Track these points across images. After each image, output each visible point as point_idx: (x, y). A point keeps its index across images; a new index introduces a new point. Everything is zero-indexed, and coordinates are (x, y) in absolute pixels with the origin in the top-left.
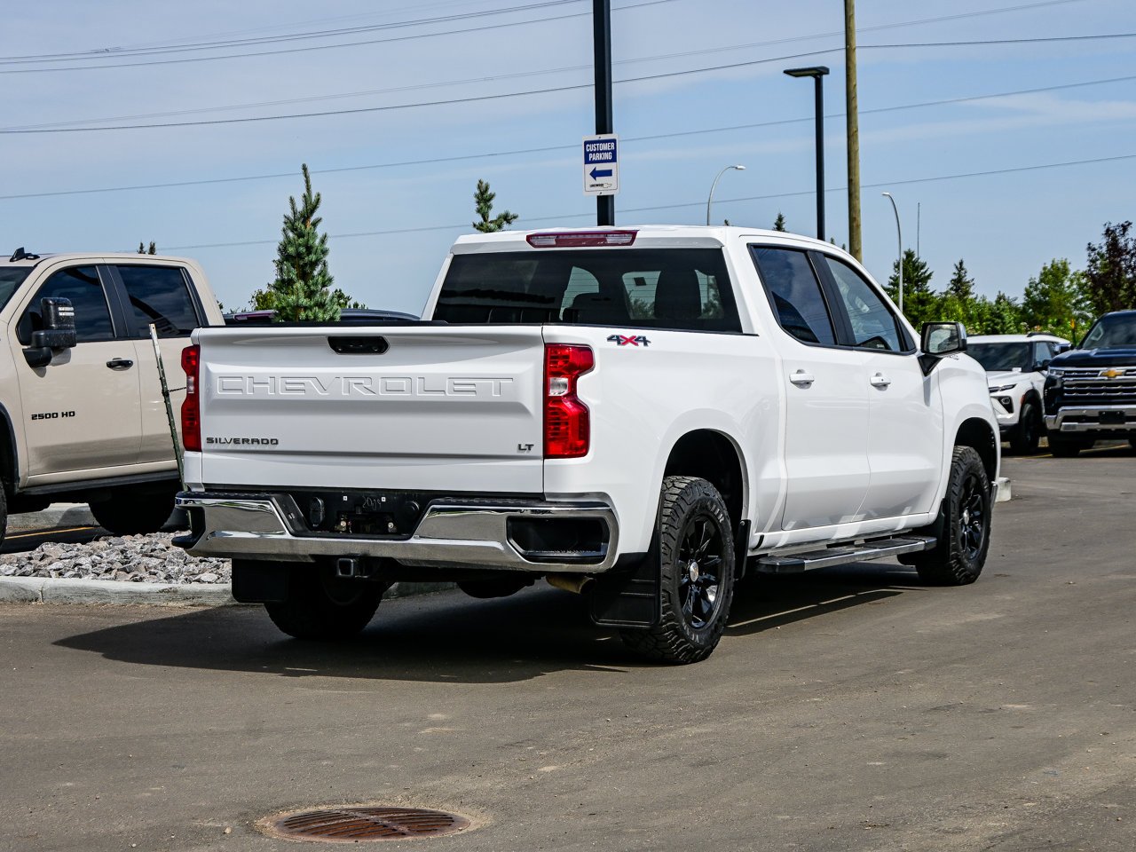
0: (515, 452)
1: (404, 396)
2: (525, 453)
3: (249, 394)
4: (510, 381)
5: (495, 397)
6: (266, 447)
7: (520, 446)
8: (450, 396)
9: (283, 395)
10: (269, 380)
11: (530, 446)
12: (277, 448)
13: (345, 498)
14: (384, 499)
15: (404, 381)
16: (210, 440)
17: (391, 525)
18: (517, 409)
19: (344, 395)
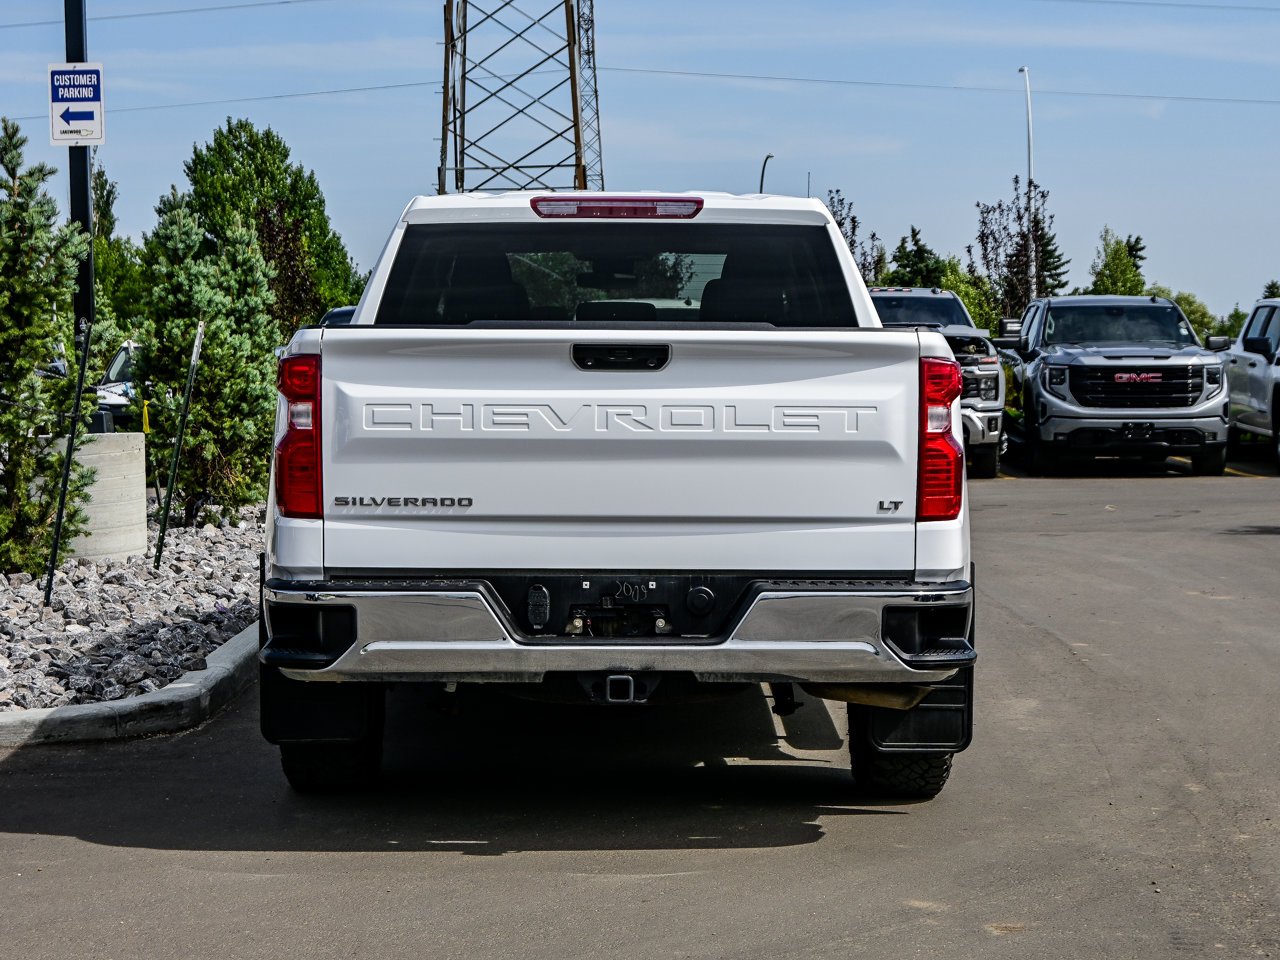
0: (874, 513)
1: (705, 433)
2: (889, 515)
3: (424, 430)
4: (873, 411)
5: (849, 433)
6: (454, 511)
7: (881, 503)
8: (778, 433)
9: (487, 431)
10: (462, 409)
11: (896, 505)
12: (470, 511)
13: (586, 585)
14: (652, 585)
15: (702, 411)
16: (341, 502)
17: (661, 623)
18: (883, 451)
19: (600, 432)
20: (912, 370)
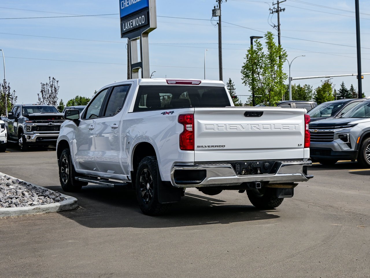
0: (297, 146)
1: (269, 130)
2: (300, 147)
3: (217, 131)
4: (298, 125)
5: (294, 130)
6: (221, 148)
7: (299, 145)
8: (282, 130)
9: (229, 130)
10: (224, 126)
11: (301, 145)
12: (224, 148)
13: (246, 164)
14: (258, 163)
15: (269, 125)
17: (259, 171)
18: (299, 133)
19: (250, 130)
20: (303, 117)
